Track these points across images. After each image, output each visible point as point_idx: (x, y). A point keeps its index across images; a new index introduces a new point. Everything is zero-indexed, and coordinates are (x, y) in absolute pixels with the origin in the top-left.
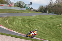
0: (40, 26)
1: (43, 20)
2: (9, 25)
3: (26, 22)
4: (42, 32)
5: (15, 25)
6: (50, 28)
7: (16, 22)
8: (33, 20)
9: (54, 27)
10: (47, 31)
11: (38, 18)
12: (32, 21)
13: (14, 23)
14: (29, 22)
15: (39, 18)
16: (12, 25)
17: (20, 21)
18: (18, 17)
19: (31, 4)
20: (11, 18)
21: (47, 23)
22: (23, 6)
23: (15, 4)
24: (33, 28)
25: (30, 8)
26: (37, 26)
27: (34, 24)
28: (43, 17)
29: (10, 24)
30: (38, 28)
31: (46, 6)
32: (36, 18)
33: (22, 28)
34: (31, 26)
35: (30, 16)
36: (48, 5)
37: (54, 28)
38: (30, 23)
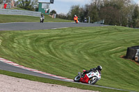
0: (72, 51)
1: (80, 37)
2: (4, 50)
3: (42, 43)
4: (77, 66)
5: (17, 50)
6: (96, 56)
7: (19, 43)
8: (58, 39)
9: (104, 54)
10: (89, 63)
11: (67, 33)
12: (54, 39)
13: (15, 45)
14: (49, 42)
15: (69, 35)
16: (11, 49)
17: (28, 41)
18: (24, 32)
19: (52, 3)
20: (8, 35)
21: (89, 45)
22: (35, 6)
23: (17, 2)
24: (56, 56)
25: (50, 11)
26: (65, 50)
27: (60, 47)
28: (80, 31)
29: (5, 47)
30: (69, 57)
31: (87, 6)
32: (64, 33)
33: (33, 57)
34: (53, 51)
35: (50, 29)
36: (89, 4)
37: (104, 56)
38: (50, 45)
